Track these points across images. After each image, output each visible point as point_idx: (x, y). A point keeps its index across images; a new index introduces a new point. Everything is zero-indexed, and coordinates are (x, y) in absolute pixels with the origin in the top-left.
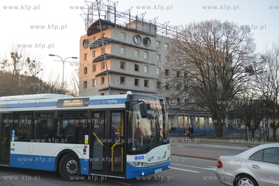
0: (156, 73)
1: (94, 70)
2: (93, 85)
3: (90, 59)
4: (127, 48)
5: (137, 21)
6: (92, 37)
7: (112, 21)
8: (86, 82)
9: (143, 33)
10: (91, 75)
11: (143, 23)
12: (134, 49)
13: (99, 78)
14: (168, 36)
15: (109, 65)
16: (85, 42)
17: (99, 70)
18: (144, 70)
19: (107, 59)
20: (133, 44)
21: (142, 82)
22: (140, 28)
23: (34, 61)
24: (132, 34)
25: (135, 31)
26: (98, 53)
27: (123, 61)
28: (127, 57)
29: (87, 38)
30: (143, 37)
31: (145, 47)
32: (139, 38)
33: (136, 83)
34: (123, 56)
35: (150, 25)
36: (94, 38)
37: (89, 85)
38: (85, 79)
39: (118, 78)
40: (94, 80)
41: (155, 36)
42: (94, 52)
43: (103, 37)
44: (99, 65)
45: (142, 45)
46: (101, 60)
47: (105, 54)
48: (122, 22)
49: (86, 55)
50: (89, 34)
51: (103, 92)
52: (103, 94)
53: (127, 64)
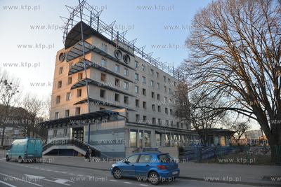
1: (70, 82)
2: (68, 99)
3: (66, 70)
4: (108, 61)
8: (59, 97)
10: (66, 88)
12: (115, 63)
13: (75, 91)
14: (143, 58)
15: (88, 74)
16: (61, 56)
19: (87, 69)
29: (64, 51)
31: (125, 63)
32: (120, 54)
37: (63, 100)
38: (58, 94)
39: (98, 90)
40: (68, 94)
41: (133, 56)
44: (75, 77)
45: (122, 61)
49: (61, 68)
50: (67, 47)
51: (78, 106)
52: (79, 109)
53: (108, 77)
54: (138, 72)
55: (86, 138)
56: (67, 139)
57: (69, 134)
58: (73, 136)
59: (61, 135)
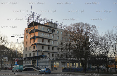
0: (57, 44)
1: (30, 43)
2: (30, 49)
3: (29, 38)
4: (45, 33)
5: (49, 22)
6: (30, 29)
7: (39, 22)
8: (27, 48)
9: (51, 27)
10: (29, 45)
11: (52, 23)
12: (47, 34)
13: (33, 46)
14: (62, 29)
15: (37, 41)
16: (26, 31)
17: (33, 43)
18: (52, 43)
19: (36, 38)
20: (48, 32)
21: (51, 48)
22: (50, 25)
23: (4, 39)
24: (47, 28)
25: (48, 26)
26: (32, 36)
27: (43, 39)
28: (45, 37)
29: (28, 29)
30: (51, 29)
31: (52, 33)
32: (50, 29)
33: (49, 48)
34: (43, 37)
35: (55, 24)
36: (31, 29)
37: (28, 49)
38: (26, 47)
39: (41, 46)
40: (30, 47)
41: (57, 28)
42: (31, 35)
43: (35, 29)
44: (32, 41)
45: (51, 32)
46: (33, 39)
47: (35, 36)
48: (43, 22)
49: (27, 36)
50: (29, 27)
51: (34, 52)
52: (34, 53)
53: (45, 40)
54: (59, 35)
55: (37, 64)
56: (30, 65)
57: (31, 63)
58: (32, 64)
59: (28, 63)
